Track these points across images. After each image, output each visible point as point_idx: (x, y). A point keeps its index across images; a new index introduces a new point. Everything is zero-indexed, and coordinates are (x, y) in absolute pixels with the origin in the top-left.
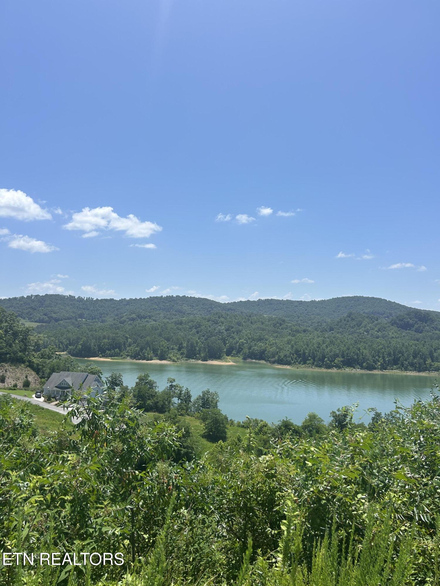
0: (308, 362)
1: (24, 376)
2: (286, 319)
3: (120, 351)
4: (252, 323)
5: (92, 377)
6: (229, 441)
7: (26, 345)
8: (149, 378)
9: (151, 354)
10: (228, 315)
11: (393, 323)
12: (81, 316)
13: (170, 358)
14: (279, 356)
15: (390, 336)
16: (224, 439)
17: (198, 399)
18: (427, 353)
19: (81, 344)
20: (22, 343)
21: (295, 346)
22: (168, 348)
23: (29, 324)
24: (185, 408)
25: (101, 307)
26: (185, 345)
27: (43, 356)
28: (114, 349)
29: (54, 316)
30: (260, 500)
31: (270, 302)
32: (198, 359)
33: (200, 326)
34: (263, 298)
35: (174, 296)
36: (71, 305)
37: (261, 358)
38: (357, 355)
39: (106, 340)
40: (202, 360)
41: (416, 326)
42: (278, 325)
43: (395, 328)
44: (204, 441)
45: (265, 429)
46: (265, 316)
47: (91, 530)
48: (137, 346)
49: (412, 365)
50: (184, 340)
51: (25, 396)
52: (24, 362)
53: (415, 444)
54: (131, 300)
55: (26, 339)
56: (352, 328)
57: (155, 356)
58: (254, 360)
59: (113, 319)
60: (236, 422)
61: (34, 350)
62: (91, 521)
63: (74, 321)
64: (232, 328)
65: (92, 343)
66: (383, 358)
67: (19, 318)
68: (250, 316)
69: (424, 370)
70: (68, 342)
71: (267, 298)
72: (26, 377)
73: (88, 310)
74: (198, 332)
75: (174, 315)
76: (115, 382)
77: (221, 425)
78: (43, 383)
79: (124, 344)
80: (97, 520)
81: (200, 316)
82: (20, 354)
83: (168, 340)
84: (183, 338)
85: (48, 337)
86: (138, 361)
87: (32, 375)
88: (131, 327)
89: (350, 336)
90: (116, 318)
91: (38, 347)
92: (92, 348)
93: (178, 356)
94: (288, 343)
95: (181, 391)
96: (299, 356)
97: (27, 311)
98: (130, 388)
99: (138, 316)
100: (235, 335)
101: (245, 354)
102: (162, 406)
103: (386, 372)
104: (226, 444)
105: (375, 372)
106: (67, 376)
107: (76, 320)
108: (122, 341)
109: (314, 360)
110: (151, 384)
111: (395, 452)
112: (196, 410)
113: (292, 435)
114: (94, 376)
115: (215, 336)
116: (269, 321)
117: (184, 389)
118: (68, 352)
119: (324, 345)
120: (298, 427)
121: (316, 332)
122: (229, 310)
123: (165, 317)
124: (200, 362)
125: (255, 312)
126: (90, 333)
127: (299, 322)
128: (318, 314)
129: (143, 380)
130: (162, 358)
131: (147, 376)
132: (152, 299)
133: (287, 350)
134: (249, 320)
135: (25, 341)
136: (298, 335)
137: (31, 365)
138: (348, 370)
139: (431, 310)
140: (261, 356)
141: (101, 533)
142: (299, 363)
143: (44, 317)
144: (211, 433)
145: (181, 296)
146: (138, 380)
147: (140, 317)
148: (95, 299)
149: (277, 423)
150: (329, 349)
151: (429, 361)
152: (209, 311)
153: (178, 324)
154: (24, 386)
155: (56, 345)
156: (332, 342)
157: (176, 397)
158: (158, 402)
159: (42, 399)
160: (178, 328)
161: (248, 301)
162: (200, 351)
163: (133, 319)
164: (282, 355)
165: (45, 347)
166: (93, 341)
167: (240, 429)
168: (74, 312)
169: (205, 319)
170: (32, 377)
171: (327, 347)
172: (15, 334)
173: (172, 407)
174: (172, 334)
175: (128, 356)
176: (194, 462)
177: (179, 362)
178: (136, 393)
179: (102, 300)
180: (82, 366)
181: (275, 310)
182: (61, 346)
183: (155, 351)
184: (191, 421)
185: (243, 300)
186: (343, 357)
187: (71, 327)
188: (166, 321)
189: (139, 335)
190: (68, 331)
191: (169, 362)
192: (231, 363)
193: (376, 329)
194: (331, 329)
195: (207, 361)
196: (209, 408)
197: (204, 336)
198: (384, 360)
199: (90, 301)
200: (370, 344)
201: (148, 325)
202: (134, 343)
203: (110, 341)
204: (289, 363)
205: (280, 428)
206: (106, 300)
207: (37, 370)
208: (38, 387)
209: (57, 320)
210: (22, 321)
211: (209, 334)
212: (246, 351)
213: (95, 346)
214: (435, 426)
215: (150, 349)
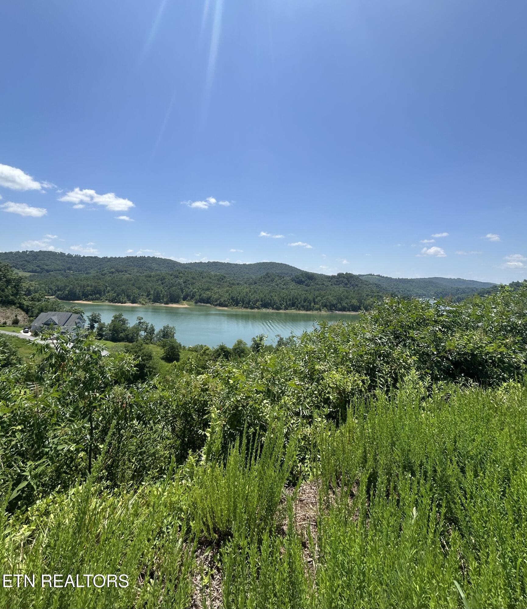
0: (239, 305)
1: (14, 315)
2: (226, 276)
3: (100, 296)
4: (202, 278)
5: (75, 316)
6: (181, 361)
7: (17, 290)
8: (123, 317)
9: (126, 299)
10: (186, 272)
11: (293, 280)
12: (69, 269)
13: (140, 302)
14: (220, 301)
15: (291, 288)
16: (178, 360)
17: (159, 332)
18: (312, 299)
19: (68, 291)
20: (14, 289)
21: (231, 294)
22: (139, 294)
23: (21, 274)
24: (149, 338)
25: (87, 262)
26: (152, 292)
27: (33, 299)
28: (95, 295)
29: (46, 268)
30: (197, 408)
31: (215, 264)
32: (161, 303)
33: (164, 279)
34: (211, 261)
35: (146, 256)
36: (62, 259)
37: (208, 303)
38: (271, 300)
39: (89, 288)
40: (165, 304)
41: (306, 282)
42: (221, 279)
43: (294, 283)
44: (163, 362)
45: (207, 352)
46: (212, 273)
47: (47, 450)
48: (115, 292)
49: (303, 306)
50: (152, 289)
51: (14, 331)
52: (14, 304)
53: (302, 361)
54: (111, 258)
55: (18, 286)
56: (269, 282)
57: (129, 300)
58: (203, 304)
59: (96, 272)
60: (187, 347)
61: (25, 295)
62: (48, 441)
63: (63, 272)
64: (188, 281)
65: (78, 290)
66: (286, 302)
67: (13, 268)
68: (202, 273)
69: (310, 310)
70: (56, 288)
71: (214, 261)
72: (16, 316)
73: (76, 264)
74: (162, 284)
75: (145, 270)
76: (94, 320)
77: (176, 350)
78: (32, 321)
79: (104, 291)
80: (54, 440)
81: (165, 272)
82: (11, 297)
83: (139, 288)
84: (151, 287)
85: (39, 284)
86: (114, 304)
87: (21, 314)
88: (110, 278)
89: (267, 288)
90: (99, 271)
91: (28, 292)
92: (77, 294)
93: (146, 301)
94: (227, 292)
95: (147, 326)
96: (234, 301)
97: (21, 263)
98: (106, 324)
99: (117, 270)
100: (190, 286)
101: (197, 300)
102: (132, 337)
103: (288, 311)
104: (179, 363)
105: (281, 311)
106: (54, 315)
107: (65, 272)
108: (102, 289)
109: (243, 303)
110: (124, 322)
111: (290, 367)
112: (158, 340)
113: (222, 358)
114: (77, 315)
115: (175, 286)
116: (215, 277)
117: (150, 325)
118: (56, 296)
119: (250, 294)
120: (230, 349)
121: (245, 285)
122: (186, 268)
123: (138, 272)
124: (163, 305)
125: (205, 270)
126: (76, 282)
127: (235, 278)
128: (247, 273)
129: (117, 318)
130: (133, 302)
131: (121, 315)
132: (128, 258)
133: (226, 297)
134: (201, 276)
135: (17, 287)
136: (234, 286)
137: (21, 307)
138: (264, 310)
139: (315, 272)
140: (208, 301)
141: (56, 451)
142: (234, 306)
143: (37, 268)
144: (168, 356)
145: (151, 257)
146: (113, 319)
147: (118, 271)
148: (82, 256)
149: (216, 347)
150: (253, 296)
151: (312, 304)
152: (173, 268)
153: (148, 277)
154: (13, 323)
155: (46, 291)
156: (255, 292)
157: (143, 330)
158: (128, 335)
159: (30, 334)
160: (148, 280)
161: (201, 262)
162: (163, 297)
163: (112, 273)
164: (222, 300)
165: (36, 292)
166: (79, 288)
167: (190, 352)
168: (63, 266)
169: (169, 274)
170: (21, 316)
171: (252, 295)
172: (8, 282)
173: (139, 338)
174: (143, 285)
175: (106, 300)
176: (147, 383)
177: (147, 305)
178: (112, 328)
179: (88, 257)
180: (68, 308)
181: (219, 269)
182: (50, 291)
183: (128, 297)
184: (154, 348)
185: (197, 262)
186: (262, 302)
187: (60, 277)
188: (138, 274)
189: (116, 285)
190: (57, 280)
191: (139, 305)
192: (186, 306)
193: (283, 283)
194: (255, 283)
195: (168, 304)
196: (168, 338)
197: (167, 286)
198: (287, 304)
199: (78, 258)
200: (278, 293)
201: (124, 277)
202: (112, 290)
203: (92, 288)
204: (226, 306)
205: (218, 351)
206: (91, 257)
207: (26, 311)
208: (26, 324)
209: (48, 271)
210: (16, 271)
211: (171, 285)
212: (197, 297)
213: (80, 292)
214: (314, 348)
215: (125, 295)
